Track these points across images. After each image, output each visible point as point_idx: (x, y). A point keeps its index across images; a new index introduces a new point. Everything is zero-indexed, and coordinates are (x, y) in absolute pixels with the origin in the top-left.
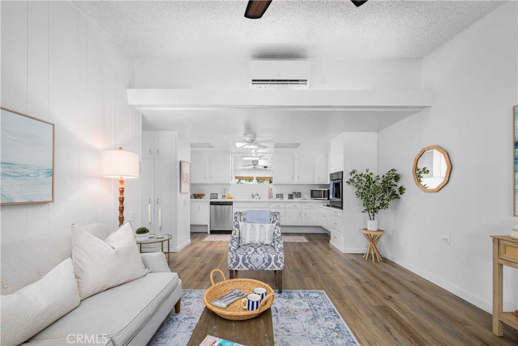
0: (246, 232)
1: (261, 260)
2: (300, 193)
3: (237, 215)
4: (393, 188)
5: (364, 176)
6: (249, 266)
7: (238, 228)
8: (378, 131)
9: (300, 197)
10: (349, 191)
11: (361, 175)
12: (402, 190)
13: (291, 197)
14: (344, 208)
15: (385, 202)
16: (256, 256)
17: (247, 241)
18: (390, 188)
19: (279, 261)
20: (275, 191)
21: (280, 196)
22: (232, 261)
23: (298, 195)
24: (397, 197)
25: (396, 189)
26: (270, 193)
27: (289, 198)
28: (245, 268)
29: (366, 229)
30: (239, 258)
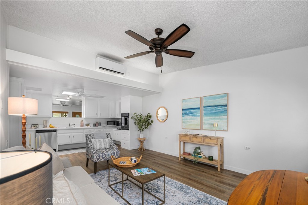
0: (97, 144)
1: (110, 155)
2: (100, 123)
3: (89, 136)
4: (149, 120)
5: (139, 116)
6: (105, 159)
7: (91, 142)
8: (142, 97)
9: (101, 125)
10: (131, 122)
11: (138, 115)
12: (152, 121)
13: (95, 125)
14: (129, 129)
15: (147, 126)
16: (108, 153)
17: (98, 148)
18: (148, 121)
19: (118, 154)
20: (85, 122)
21: (88, 125)
22: (97, 158)
23: (99, 124)
24: (151, 124)
25: (150, 121)
26: (82, 123)
27: (94, 126)
28: (103, 160)
29: (139, 138)
30: (100, 155)
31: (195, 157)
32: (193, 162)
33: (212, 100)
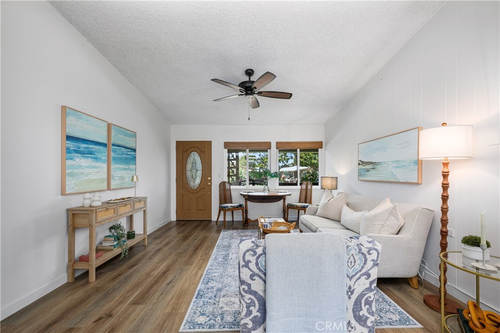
31: (119, 245)
33: (122, 136)
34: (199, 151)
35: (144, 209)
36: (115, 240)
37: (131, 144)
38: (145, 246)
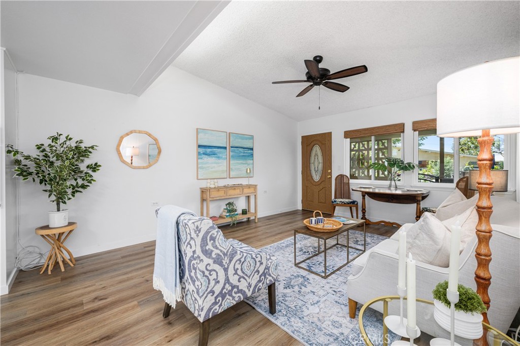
31: (231, 217)
32: (229, 225)
33: (239, 140)
34: (320, 144)
35: (255, 194)
36: (228, 212)
37: (249, 145)
38: (255, 222)
